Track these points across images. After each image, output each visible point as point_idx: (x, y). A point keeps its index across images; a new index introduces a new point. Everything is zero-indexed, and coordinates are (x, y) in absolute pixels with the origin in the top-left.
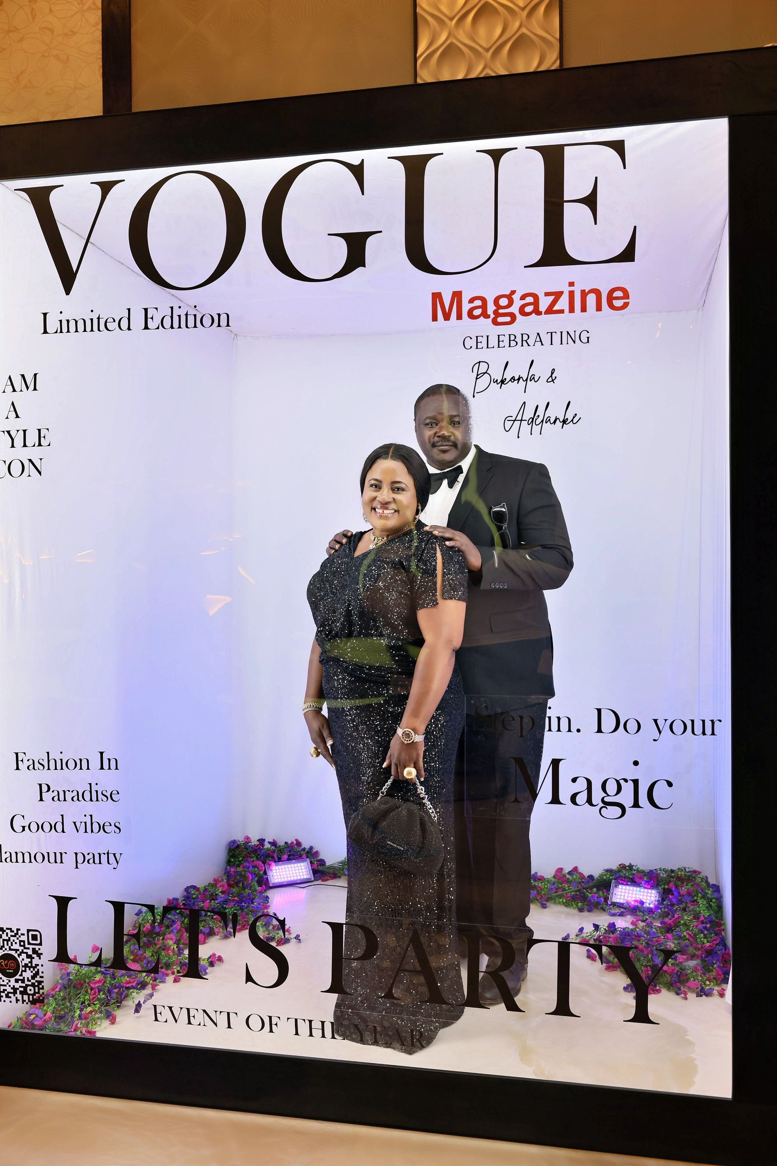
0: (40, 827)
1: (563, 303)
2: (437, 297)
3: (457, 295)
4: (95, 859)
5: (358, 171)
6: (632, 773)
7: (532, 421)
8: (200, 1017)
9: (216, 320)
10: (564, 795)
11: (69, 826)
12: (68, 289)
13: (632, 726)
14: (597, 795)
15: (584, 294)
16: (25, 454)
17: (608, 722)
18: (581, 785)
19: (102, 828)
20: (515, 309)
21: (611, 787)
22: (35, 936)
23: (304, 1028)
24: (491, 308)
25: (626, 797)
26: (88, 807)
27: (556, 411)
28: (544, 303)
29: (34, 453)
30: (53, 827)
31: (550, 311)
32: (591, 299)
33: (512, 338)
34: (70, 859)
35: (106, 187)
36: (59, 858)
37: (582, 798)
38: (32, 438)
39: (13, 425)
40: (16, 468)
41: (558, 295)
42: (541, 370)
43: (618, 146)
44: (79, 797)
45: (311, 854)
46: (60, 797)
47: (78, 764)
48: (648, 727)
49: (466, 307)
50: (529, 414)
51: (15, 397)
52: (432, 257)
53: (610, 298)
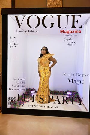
0: (16, 86)
1: (74, 32)
2: (61, 30)
3: (63, 30)
4: (22, 90)
5: (53, 16)
6: (80, 80)
7: (71, 44)
8: (34, 106)
9: (37, 32)
10: (73, 82)
11: (19, 86)
12: (20, 27)
13: (80, 75)
14: (77, 82)
15: (76, 31)
16: (14, 45)
17: (78, 75)
18: (75, 81)
19: (23, 86)
20: (69, 32)
21: (78, 81)
22: (15, 98)
23: (45, 107)
24: (67, 32)
25: (79, 82)
26: (21, 84)
27: (73, 43)
28: (72, 32)
29: (16, 45)
30: (17, 86)
31: (73, 33)
32: (77, 32)
33: (69, 35)
34: (19, 90)
35: (24, 16)
36: (18, 90)
37: (75, 83)
38: (15, 44)
39: (13, 42)
40: (13, 47)
41: (74, 31)
42: (72, 39)
43: (80, 16)
44: (21, 83)
45: (35, 90)
46: (18, 83)
47: (20, 79)
48: (82, 75)
49: (64, 32)
50: (70, 43)
51: (14, 39)
52: (61, 26)
53: (79, 31)
